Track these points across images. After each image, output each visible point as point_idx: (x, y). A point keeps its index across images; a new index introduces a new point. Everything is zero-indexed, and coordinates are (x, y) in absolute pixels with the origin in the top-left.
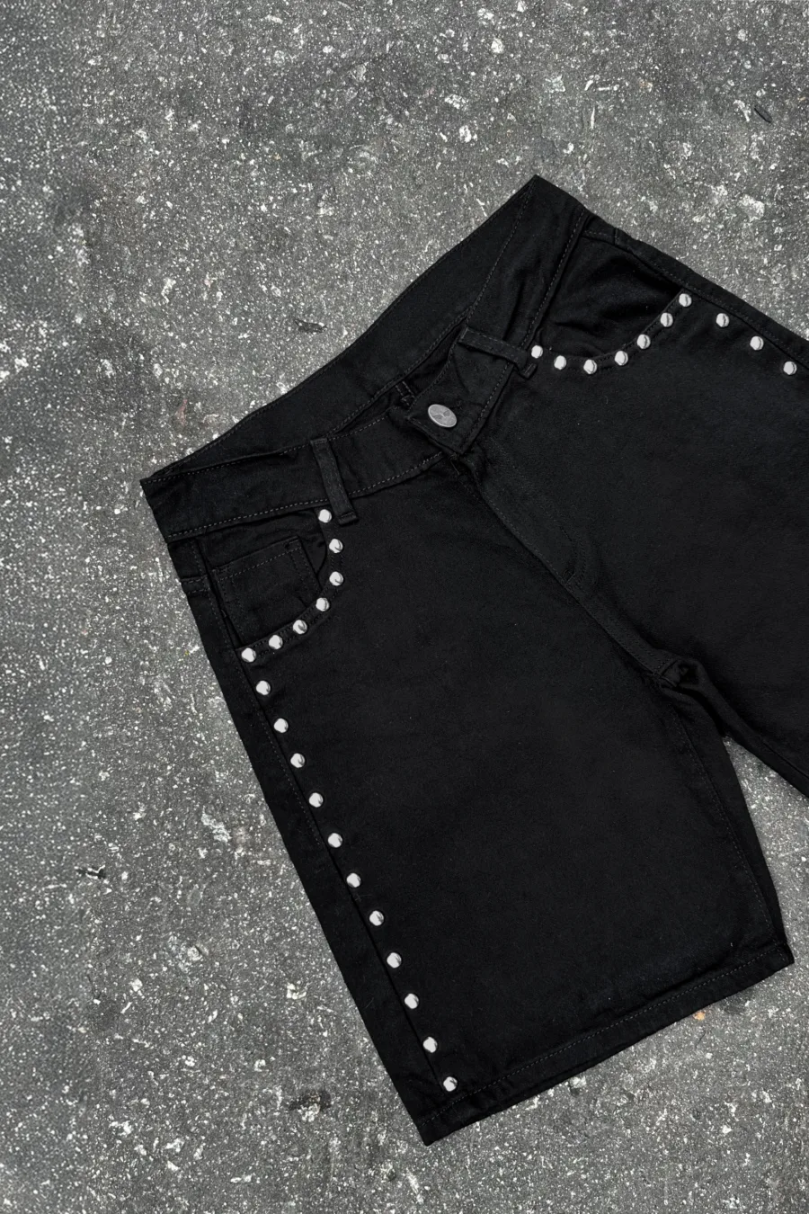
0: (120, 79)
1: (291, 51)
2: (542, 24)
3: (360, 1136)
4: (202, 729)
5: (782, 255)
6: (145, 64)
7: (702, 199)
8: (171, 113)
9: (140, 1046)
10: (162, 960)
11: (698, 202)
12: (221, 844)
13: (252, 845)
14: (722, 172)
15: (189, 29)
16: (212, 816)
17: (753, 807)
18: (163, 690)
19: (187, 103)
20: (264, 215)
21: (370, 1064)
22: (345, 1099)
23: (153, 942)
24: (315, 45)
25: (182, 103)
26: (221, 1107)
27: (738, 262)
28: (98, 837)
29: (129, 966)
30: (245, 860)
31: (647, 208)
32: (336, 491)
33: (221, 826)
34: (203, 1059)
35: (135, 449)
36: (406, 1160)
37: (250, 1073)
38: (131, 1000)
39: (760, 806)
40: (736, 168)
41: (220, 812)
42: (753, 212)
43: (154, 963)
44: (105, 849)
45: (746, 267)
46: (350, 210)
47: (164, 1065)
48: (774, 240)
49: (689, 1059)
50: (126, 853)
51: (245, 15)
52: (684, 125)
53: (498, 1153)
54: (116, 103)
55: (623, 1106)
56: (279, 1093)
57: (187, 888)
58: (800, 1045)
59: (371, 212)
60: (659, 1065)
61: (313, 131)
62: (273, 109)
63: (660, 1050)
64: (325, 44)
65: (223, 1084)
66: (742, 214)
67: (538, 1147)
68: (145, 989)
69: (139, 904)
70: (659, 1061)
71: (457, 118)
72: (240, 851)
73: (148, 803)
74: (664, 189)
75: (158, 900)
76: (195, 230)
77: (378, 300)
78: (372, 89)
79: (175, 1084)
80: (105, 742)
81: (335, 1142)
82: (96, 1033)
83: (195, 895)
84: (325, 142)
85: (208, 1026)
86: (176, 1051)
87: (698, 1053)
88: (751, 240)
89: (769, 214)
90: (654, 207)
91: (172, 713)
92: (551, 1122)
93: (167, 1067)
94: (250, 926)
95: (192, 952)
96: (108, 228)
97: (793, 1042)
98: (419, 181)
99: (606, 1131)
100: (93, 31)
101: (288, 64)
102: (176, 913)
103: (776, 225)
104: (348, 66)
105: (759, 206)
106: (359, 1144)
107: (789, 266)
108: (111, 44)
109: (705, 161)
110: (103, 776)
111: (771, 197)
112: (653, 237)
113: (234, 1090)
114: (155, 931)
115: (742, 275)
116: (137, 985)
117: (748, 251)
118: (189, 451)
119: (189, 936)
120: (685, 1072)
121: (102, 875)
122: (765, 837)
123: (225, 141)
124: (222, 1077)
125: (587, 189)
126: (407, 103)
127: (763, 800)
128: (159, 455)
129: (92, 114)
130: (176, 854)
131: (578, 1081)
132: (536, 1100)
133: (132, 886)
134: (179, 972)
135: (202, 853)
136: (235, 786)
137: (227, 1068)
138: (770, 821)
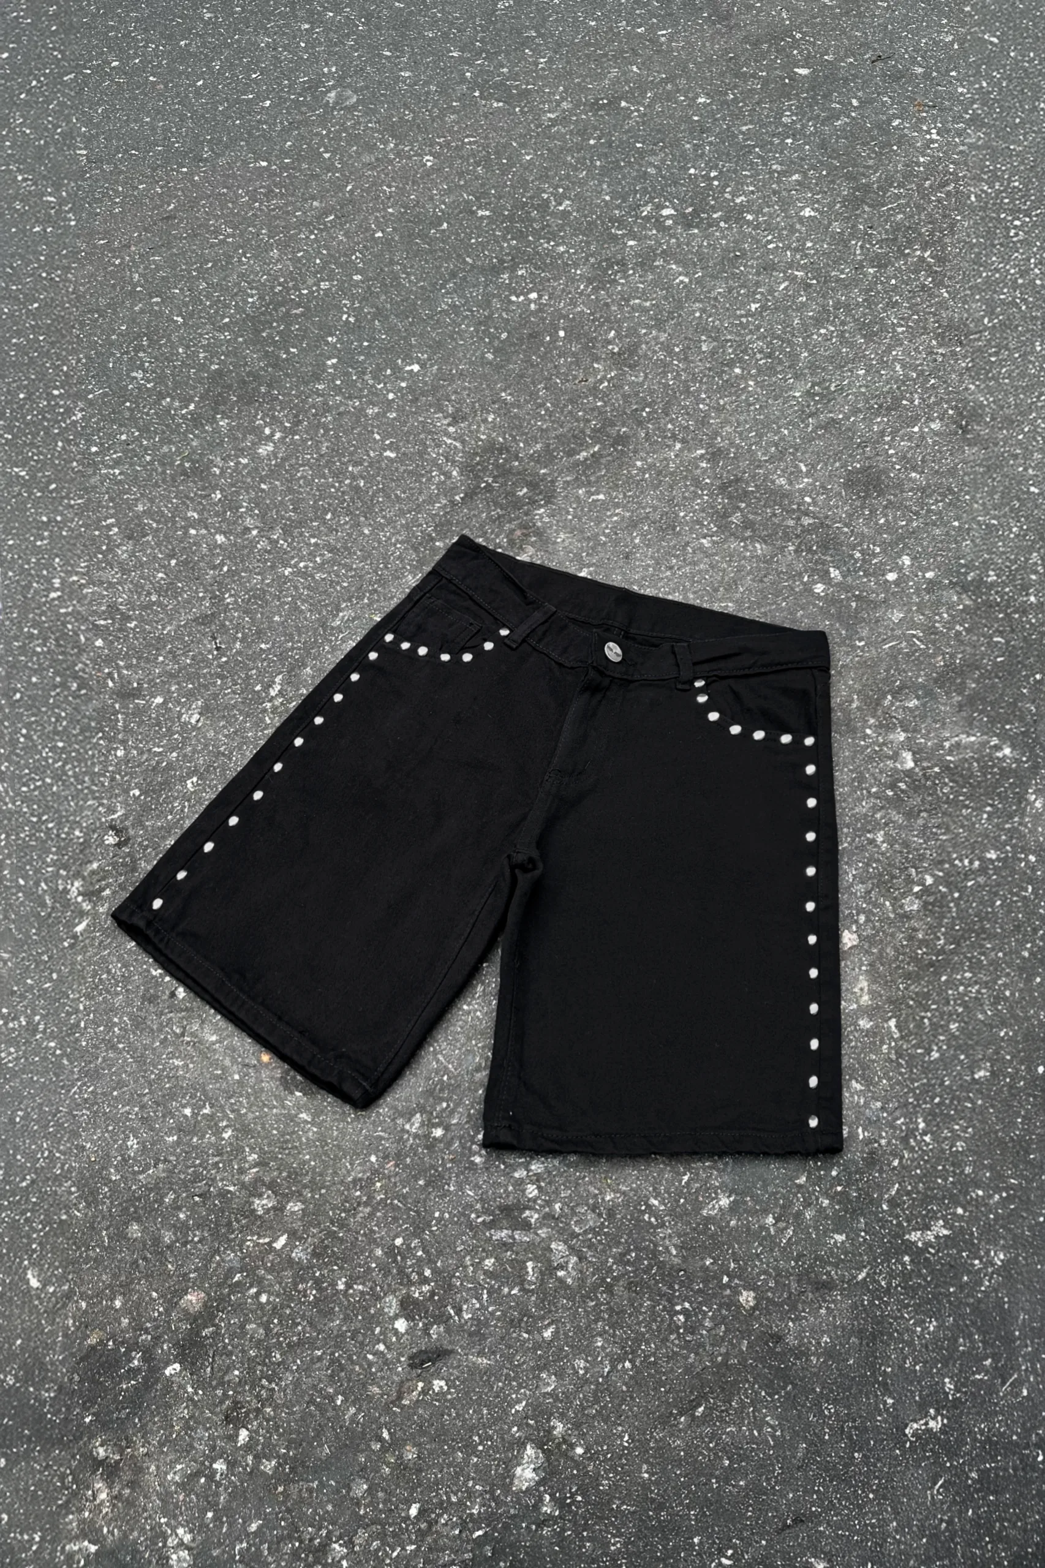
0: (703, 422)
1: (790, 483)
2: (928, 591)
3: (104, 878)
4: (331, 647)
5: (887, 798)
6: (722, 428)
7: (886, 727)
8: (703, 451)
9: (117, 720)
10: (183, 705)
11: (881, 726)
12: (268, 694)
13: (275, 709)
14: (915, 731)
15: (760, 436)
16: (283, 680)
17: (465, 1007)
18: (343, 617)
19: (715, 455)
20: (677, 516)
21: (157, 855)
22: (129, 854)
23: (191, 695)
24: (803, 492)
25: (713, 454)
26: (96, 785)
27: (860, 772)
28: (240, 635)
29: (169, 691)
30: (265, 711)
31: (852, 701)
32: (523, 629)
33: (279, 687)
34: (126, 760)
35: (482, 526)
36: (95, 915)
37: (126, 791)
38: (147, 702)
39: (469, 1013)
40: (926, 736)
41: (287, 682)
42: (902, 763)
43: (179, 703)
44: (234, 643)
45: (861, 779)
46: (716, 554)
47: (111, 740)
48: (893, 786)
49: (227, 1062)
50: (239, 653)
51: (793, 454)
52: (929, 693)
53: (116, 968)
54: (687, 427)
55: (174, 1033)
56: (119, 814)
57: (234, 692)
58: (287, 1148)
59: (725, 565)
60: (214, 1043)
61: (751, 517)
62: (746, 493)
63: (225, 1039)
64: (810, 496)
65: (113, 779)
66: (895, 757)
67: (127, 991)
68: (158, 706)
69: (211, 675)
70: (217, 1042)
71: (825, 577)
72: (269, 705)
73: (273, 646)
74: (872, 704)
75: (219, 682)
76: (642, 492)
77: (669, 593)
78: (803, 532)
79: (100, 751)
80: (297, 608)
81: (95, 865)
82: (113, 693)
83: (232, 699)
84: (747, 524)
85: (150, 750)
86: (124, 742)
87: (235, 1067)
88: (881, 772)
89: (909, 773)
90: (854, 705)
91: (333, 628)
92: (147, 990)
93: (110, 742)
94: (225, 736)
95: (196, 716)
96: (609, 458)
97: (287, 1142)
98: (765, 580)
99: (152, 1030)
100: (720, 398)
101: (781, 486)
102: (215, 696)
103: (905, 782)
104: (807, 514)
105: (910, 764)
106: (99, 881)
107: (882, 808)
108: (720, 409)
109: (915, 717)
110: (277, 618)
111: (924, 769)
112: (837, 715)
113: (112, 787)
114: (199, 692)
115: (853, 780)
116: (159, 700)
117: (873, 775)
118: (500, 550)
119: (204, 711)
120: (216, 1064)
121: (218, 649)
122: (446, 1032)
123: (708, 481)
124: (118, 777)
125: (843, 666)
126: (809, 550)
127: (476, 1011)
128: (487, 539)
129: (671, 421)
130: (251, 676)
131: (181, 992)
132: (160, 971)
133: (220, 666)
134: (179, 717)
135: (258, 688)
136: (306, 680)
137: (126, 775)
138: (462, 1028)
